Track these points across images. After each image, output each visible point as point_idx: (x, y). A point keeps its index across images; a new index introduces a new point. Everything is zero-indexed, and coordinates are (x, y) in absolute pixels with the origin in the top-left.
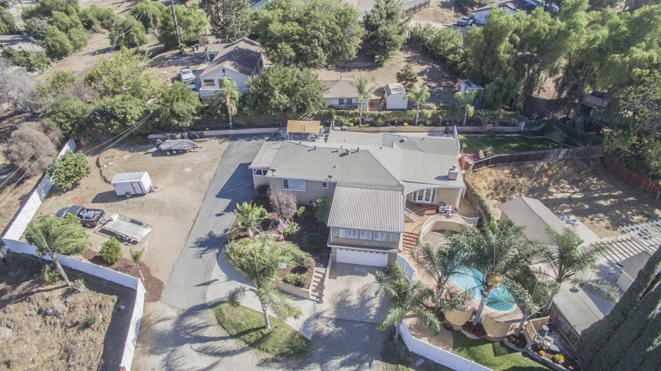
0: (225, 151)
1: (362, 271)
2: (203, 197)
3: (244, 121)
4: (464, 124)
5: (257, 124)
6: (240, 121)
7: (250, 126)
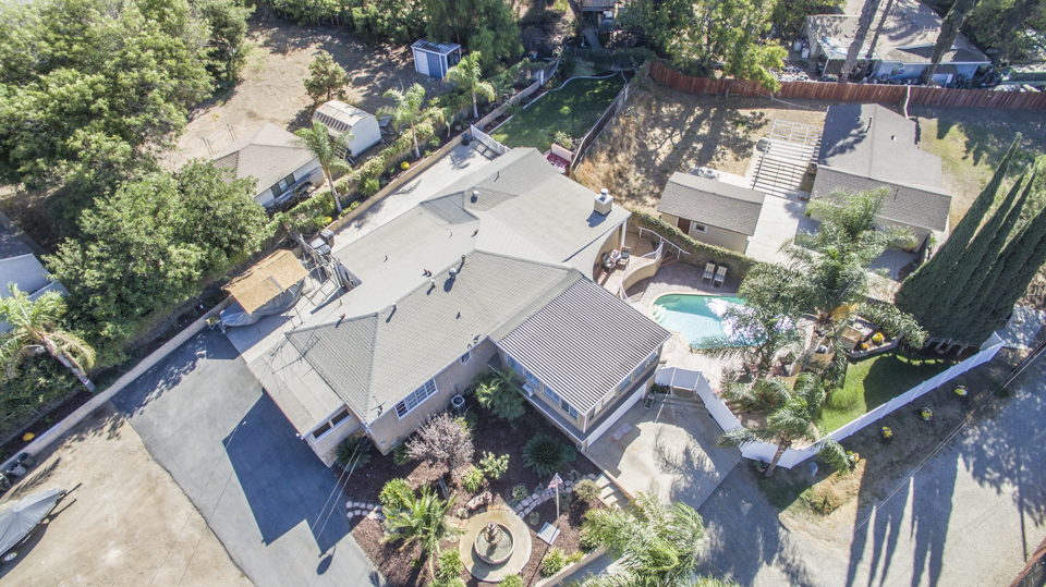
0: (147, 447)
1: (626, 431)
2: (235, 571)
3: (117, 354)
4: (476, 115)
5: (147, 340)
6: (112, 361)
7: (136, 353)
